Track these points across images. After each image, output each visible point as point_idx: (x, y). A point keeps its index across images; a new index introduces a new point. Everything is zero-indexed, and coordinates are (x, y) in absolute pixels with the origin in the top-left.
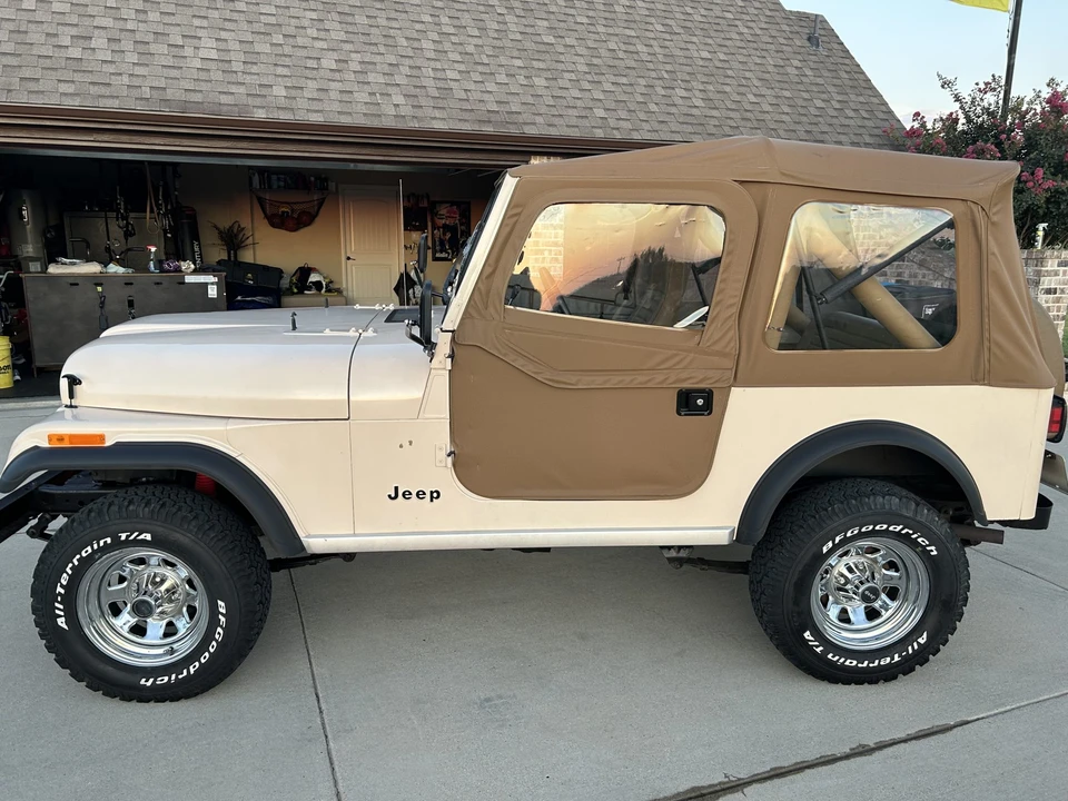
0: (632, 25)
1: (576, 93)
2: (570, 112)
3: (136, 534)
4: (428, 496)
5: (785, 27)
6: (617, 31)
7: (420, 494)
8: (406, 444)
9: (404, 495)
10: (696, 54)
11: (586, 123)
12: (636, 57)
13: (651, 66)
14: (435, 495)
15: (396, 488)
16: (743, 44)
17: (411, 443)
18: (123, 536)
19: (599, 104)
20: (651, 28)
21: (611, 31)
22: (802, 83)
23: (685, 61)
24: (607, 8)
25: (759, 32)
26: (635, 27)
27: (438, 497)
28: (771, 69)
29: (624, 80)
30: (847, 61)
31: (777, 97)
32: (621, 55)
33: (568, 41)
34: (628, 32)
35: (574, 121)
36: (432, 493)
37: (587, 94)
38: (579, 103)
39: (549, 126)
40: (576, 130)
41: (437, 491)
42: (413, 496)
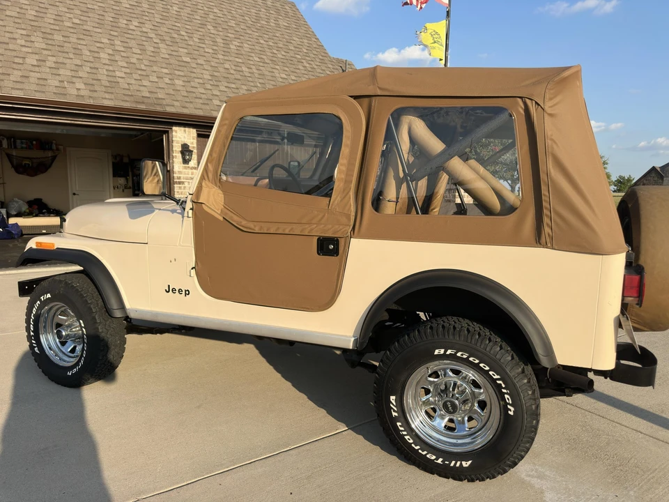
0: (240, 56)
1: (203, 91)
2: (197, 100)
4: (184, 292)
6: (231, 59)
8: (173, 261)
10: (278, 75)
11: (208, 107)
12: (241, 73)
13: (250, 79)
16: (306, 72)
17: (175, 260)
19: (216, 97)
20: (251, 58)
21: (226, 58)
23: (271, 78)
24: (225, 46)
26: (242, 57)
27: (188, 294)
29: (233, 86)
32: (232, 72)
33: (199, 61)
34: (237, 60)
35: (199, 106)
36: (186, 291)
37: (209, 92)
38: (203, 96)
39: (184, 107)
40: (201, 111)
41: (188, 291)
42: (177, 291)
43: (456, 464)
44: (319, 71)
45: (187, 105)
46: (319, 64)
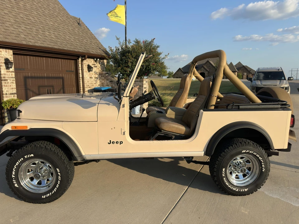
0: (27, 11)
1: (13, 29)
2: (12, 35)
3: (29, 155)
4: (119, 143)
5: (71, 20)
6: (22, 12)
7: (117, 142)
8: (113, 128)
9: (112, 143)
10: (49, 23)
11: (19, 39)
12: (30, 20)
13: (36, 24)
14: (121, 143)
15: (110, 141)
17: (114, 128)
18: (26, 157)
19: (22, 33)
20: (33, 13)
21: (19, 11)
22: (79, 35)
23: (46, 24)
24: (17, 4)
25: (65, 20)
26: (28, 11)
27: (122, 143)
28: (71, 30)
29: (28, 27)
30: (89, 31)
31: (74, 38)
32: (25, 19)
33: (5, 12)
34: (26, 13)
35: (14, 38)
36: (120, 142)
37: (17, 30)
38: (14, 32)
39: (6, 38)
40: (16, 40)
41: (122, 142)
42: (115, 143)
43: (243, 190)
44: (67, 22)
45: (8, 37)
46: (66, 19)
